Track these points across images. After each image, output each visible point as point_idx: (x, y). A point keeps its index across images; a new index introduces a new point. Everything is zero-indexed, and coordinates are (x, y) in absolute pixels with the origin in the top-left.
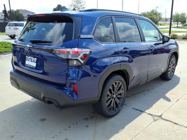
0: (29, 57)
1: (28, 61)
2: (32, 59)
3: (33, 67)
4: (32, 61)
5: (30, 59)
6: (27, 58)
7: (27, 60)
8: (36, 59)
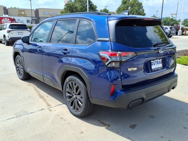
0: (154, 61)
1: (154, 65)
2: (158, 61)
3: (161, 67)
4: (158, 63)
5: (156, 62)
6: (152, 62)
7: (152, 65)
8: (161, 60)
